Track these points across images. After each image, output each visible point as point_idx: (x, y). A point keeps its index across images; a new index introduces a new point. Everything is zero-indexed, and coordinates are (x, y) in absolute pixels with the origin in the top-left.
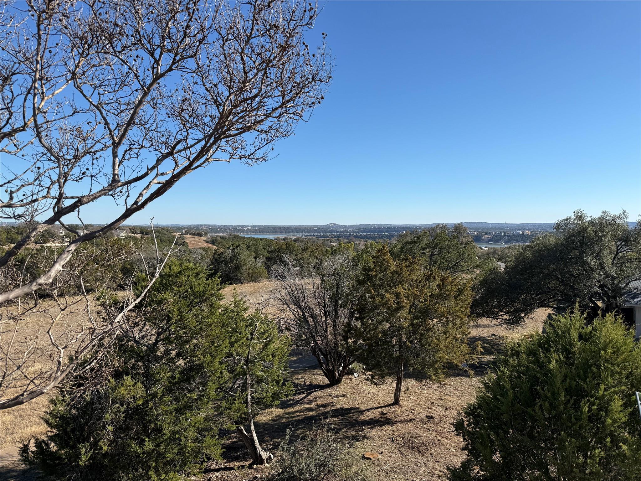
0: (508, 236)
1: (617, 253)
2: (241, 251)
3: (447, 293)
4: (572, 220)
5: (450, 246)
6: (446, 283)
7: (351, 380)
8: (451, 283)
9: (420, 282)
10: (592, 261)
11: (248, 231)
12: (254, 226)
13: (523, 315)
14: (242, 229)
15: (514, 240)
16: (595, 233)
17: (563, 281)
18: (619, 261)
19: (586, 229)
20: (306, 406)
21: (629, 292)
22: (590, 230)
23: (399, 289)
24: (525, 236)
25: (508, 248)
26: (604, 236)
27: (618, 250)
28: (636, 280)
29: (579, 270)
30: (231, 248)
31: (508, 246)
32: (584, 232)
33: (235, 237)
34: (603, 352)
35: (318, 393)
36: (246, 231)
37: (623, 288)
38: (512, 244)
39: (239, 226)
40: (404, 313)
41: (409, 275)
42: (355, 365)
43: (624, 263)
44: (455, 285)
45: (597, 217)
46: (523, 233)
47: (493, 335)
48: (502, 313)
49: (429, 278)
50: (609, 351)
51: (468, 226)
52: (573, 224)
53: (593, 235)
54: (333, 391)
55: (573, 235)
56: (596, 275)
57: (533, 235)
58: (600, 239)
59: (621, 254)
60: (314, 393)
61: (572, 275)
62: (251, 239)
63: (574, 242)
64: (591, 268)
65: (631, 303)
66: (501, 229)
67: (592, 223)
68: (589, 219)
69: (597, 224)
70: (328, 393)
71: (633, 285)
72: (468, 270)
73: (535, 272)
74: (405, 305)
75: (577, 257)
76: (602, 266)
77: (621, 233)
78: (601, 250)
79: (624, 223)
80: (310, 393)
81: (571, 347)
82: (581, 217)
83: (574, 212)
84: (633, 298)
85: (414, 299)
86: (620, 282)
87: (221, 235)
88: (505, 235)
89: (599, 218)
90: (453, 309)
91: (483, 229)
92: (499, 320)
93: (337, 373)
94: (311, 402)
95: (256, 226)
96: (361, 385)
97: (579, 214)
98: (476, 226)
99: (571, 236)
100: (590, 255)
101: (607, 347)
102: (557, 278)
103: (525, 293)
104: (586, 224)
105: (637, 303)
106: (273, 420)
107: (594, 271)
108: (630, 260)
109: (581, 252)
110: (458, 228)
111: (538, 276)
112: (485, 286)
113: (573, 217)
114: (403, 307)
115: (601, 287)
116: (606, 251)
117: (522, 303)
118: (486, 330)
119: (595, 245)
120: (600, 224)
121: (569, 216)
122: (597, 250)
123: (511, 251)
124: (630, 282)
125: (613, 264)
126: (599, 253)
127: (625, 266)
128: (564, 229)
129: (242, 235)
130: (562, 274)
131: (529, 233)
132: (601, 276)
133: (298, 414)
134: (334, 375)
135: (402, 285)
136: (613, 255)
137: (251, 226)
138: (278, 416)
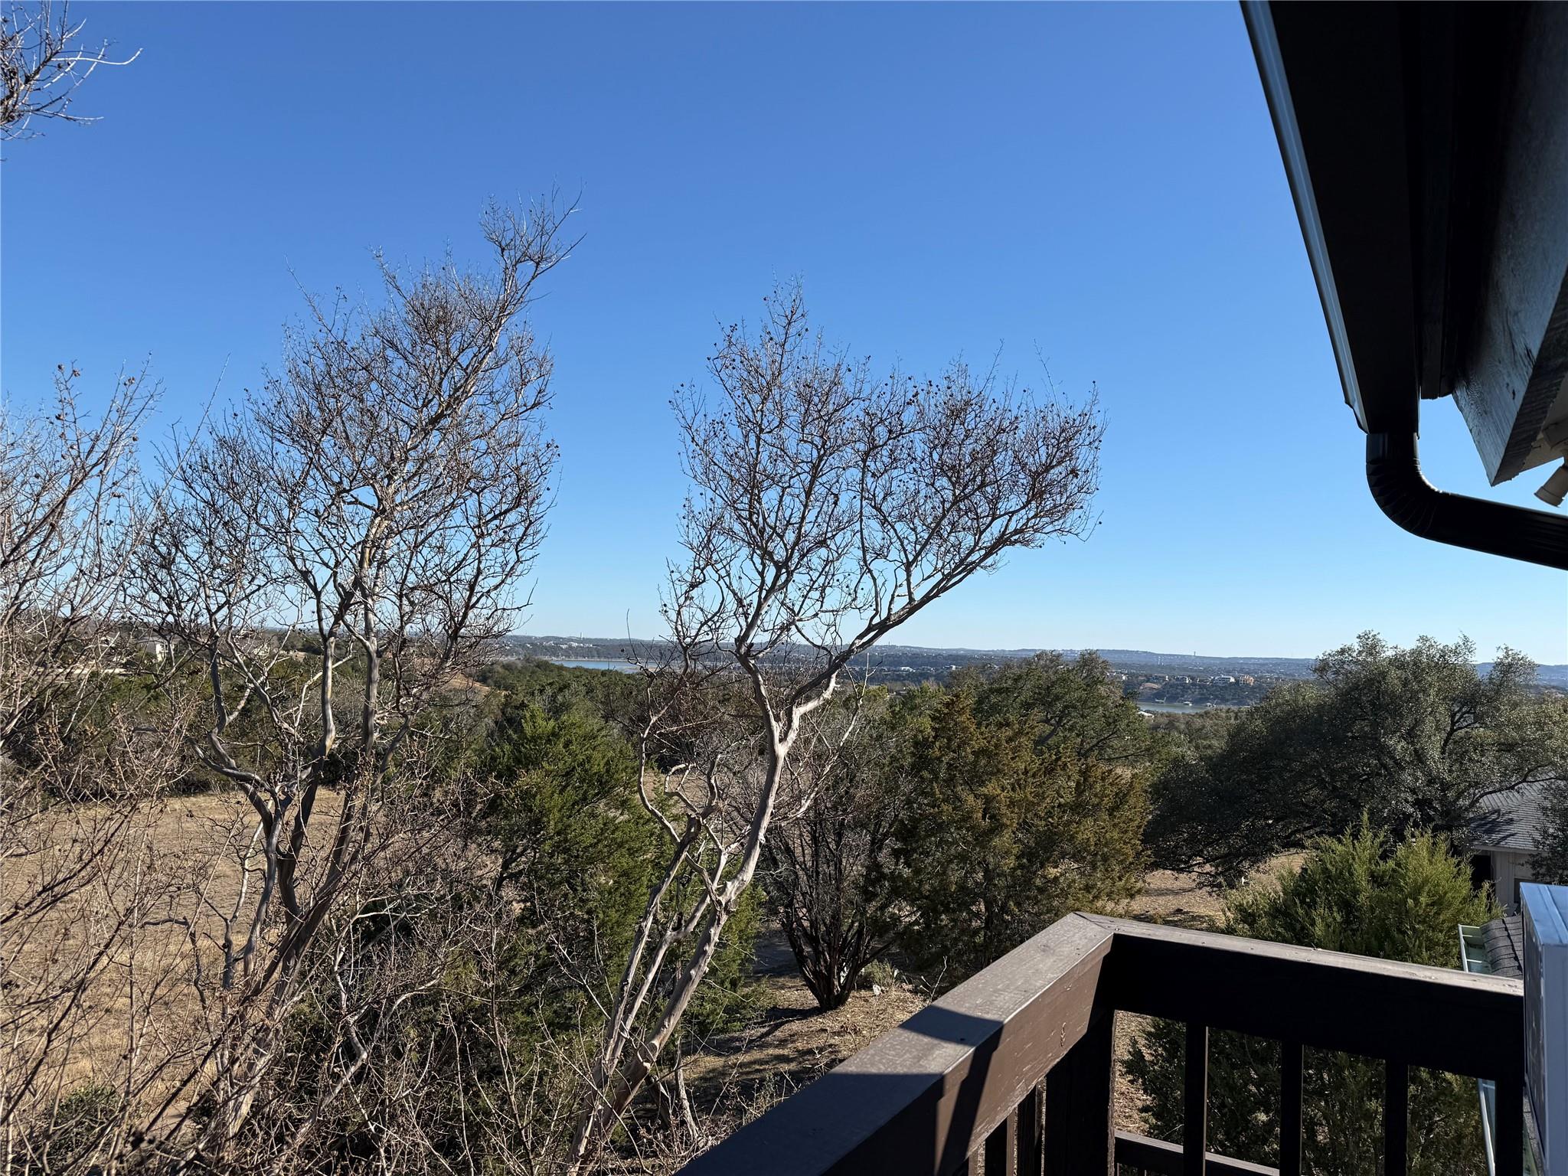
0: (1202, 687)
1: (1453, 731)
2: (574, 700)
3: (1096, 801)
4: (1354, 654)
5: (1085, 702)
6: (1091, 780)
7: (866, 1001)
8: (1103, 779)
9: (1034, 776)
10: (1398, 745)
11: (571, 652)
12: (585, 641)
13: (1246, 864)
14: (555, 645)
15: (1216, 697)
16: (1405, 683)
17: (1335, 788)
18: (1457, 749)
19: (1383, 675)
20: (771, 1051)
21: (1482, 819)
22: (1394, 675)
23: (991, 788)
24: (1241, 689)
25: (1201, 716)
26: (1424, 691)
27: (1453, 723)
28: (1494, 792)
29: (1369, 766)
30: (549, 691)
31: (1201, 711)
32: (1379, 682)
33: (538, 666)
34: (1410, 901)
35: (796, 1026)
36: (566, 650)
37: (1467, 810)
38: (1210, 706)
39: (547, 639)
40: (1004, 840)
41: (1012, 759)
42: (872, 968)
43: (1467, 751)
44: (1111, 784)
45: (1408, 649)
46: (1237, 682)
47: (1179, 911)
48: (1199, 860)
49: (1053, 770)
50: (1423, 899)
51: (1110, 659)
52: (1357, 662)
53: (1399, 690)
54: (829, 1022)
55: (1356, 687)
56: (1407, 777)
57: (1260, 687)
58: (1414, 697)
59: (1461, 733)
60: (786, 1026)
61: (1355, 777)
62: (579, 673)
63: (1358, 703)
64: (1395, 761)
65: (1485, 844)
66: (1185, 669)
67: (1398, 662)
68: (1390, 653)
69: (1408, 663)
70: (819, 1026)
71: (1488, 802)
72: (1126, 757)
73: (1273, 767)
74: (1008, 823)
75: (1365, 736)
76: (1419, 757)
77: (1458, 684)
78: (1417, 722)
79: (1464, 665)
80: (777, 1027)
81: (1355, 898)
82: (1374, 646)
83: (1359, 637)
84: (1489, 832)
85: (1028, 810)
86: (1460, 795)
87: (504, 659)
88: (1194, 684)
89: (1413, 652)
90: (1107, 836)
91: (1142, 667)
92: (1194, 875)
93: (836, 983)
94: (783, 1043)
95: (589, 641)
96: (890, 1010)
97: (1370, 642)
98: (1125, 659)
99: (1352, 689)
100: (1395, 732)
101: (1420, 894)
102: (1321, 784)
103: (1252, 814)
104: (1384, 663)
105: (1499, 843)
106: (703, 1079)
107: (1403, 769)
108: (1481, 748)
109: (1375, 725)
110: (1089, 661)
111: (1281, 777)
112: (1162, 796)
113: (1356, 647)
114: (1004, 826)
115: (1419, 804)
116: (1429, 726)
117: (1246, 837)
118: (1161, 900)
119: (1405, 712)
120: (1415, 664)
121: (1348, 644)
122: (1408, 722)
123: (1208, 723)
124: (1482, 796)
125: (1443, 753)
126: (1413, 728)
127: (1470, 760)
128: (1337, 673)
129: (555, 660)
130: (1333, 774)
131: (1251, 680)
132: (1417, 779)
133: (757, 1067)
134: (830, 986)
135: (998, 780)
136: (1444, 735)
137: (578, 641)
138: (713, 1070)
